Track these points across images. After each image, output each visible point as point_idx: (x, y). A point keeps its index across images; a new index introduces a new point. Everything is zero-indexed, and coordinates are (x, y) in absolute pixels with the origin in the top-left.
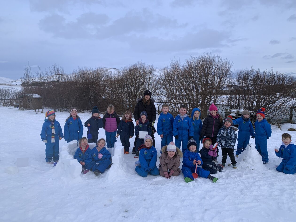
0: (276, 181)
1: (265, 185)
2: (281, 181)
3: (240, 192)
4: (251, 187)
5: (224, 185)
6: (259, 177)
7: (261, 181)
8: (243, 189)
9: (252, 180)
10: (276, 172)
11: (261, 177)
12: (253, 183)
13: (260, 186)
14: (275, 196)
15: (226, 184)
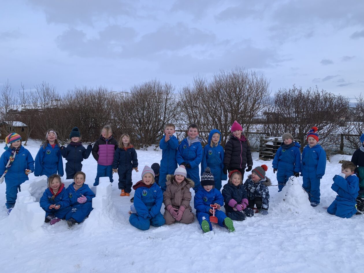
0: (330, 229)
1: (314, 235)
2: (337, 228)
3: (279, 247)
4: (295, 238)
5: (256, 236)
6: (305, 222)
7: (308, 229)
8: (284, 241)
9: (296, 228)
10: (328, 216)
11: (308, 224)
12: (297, 232)
13: (307, 236)
14: (330, 251)
15: (258, 235)
